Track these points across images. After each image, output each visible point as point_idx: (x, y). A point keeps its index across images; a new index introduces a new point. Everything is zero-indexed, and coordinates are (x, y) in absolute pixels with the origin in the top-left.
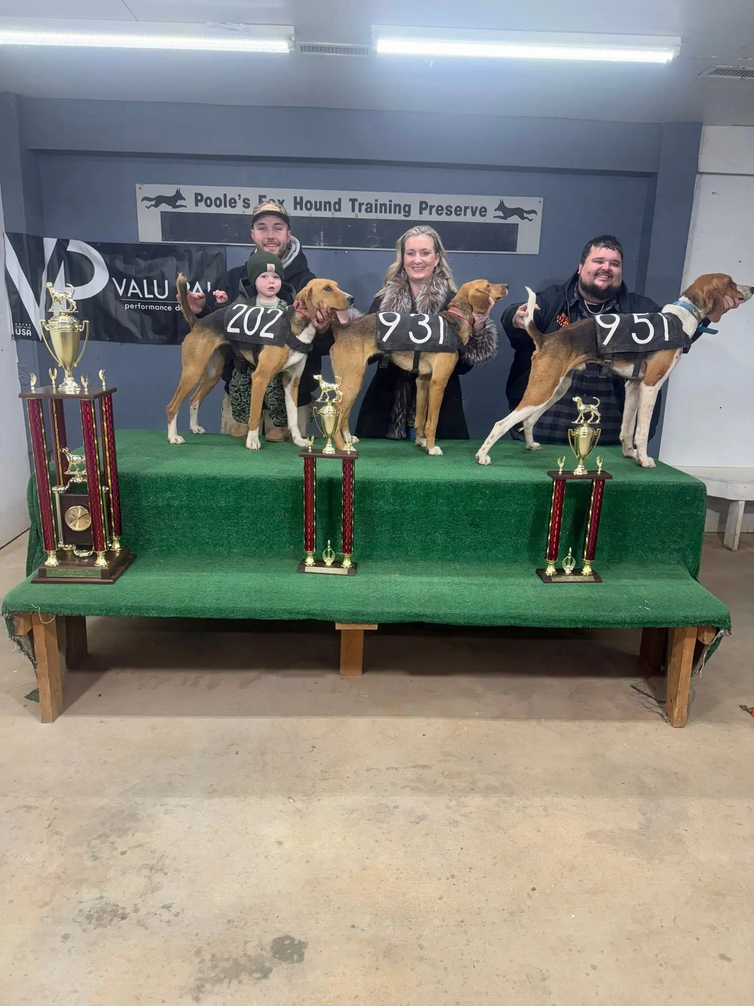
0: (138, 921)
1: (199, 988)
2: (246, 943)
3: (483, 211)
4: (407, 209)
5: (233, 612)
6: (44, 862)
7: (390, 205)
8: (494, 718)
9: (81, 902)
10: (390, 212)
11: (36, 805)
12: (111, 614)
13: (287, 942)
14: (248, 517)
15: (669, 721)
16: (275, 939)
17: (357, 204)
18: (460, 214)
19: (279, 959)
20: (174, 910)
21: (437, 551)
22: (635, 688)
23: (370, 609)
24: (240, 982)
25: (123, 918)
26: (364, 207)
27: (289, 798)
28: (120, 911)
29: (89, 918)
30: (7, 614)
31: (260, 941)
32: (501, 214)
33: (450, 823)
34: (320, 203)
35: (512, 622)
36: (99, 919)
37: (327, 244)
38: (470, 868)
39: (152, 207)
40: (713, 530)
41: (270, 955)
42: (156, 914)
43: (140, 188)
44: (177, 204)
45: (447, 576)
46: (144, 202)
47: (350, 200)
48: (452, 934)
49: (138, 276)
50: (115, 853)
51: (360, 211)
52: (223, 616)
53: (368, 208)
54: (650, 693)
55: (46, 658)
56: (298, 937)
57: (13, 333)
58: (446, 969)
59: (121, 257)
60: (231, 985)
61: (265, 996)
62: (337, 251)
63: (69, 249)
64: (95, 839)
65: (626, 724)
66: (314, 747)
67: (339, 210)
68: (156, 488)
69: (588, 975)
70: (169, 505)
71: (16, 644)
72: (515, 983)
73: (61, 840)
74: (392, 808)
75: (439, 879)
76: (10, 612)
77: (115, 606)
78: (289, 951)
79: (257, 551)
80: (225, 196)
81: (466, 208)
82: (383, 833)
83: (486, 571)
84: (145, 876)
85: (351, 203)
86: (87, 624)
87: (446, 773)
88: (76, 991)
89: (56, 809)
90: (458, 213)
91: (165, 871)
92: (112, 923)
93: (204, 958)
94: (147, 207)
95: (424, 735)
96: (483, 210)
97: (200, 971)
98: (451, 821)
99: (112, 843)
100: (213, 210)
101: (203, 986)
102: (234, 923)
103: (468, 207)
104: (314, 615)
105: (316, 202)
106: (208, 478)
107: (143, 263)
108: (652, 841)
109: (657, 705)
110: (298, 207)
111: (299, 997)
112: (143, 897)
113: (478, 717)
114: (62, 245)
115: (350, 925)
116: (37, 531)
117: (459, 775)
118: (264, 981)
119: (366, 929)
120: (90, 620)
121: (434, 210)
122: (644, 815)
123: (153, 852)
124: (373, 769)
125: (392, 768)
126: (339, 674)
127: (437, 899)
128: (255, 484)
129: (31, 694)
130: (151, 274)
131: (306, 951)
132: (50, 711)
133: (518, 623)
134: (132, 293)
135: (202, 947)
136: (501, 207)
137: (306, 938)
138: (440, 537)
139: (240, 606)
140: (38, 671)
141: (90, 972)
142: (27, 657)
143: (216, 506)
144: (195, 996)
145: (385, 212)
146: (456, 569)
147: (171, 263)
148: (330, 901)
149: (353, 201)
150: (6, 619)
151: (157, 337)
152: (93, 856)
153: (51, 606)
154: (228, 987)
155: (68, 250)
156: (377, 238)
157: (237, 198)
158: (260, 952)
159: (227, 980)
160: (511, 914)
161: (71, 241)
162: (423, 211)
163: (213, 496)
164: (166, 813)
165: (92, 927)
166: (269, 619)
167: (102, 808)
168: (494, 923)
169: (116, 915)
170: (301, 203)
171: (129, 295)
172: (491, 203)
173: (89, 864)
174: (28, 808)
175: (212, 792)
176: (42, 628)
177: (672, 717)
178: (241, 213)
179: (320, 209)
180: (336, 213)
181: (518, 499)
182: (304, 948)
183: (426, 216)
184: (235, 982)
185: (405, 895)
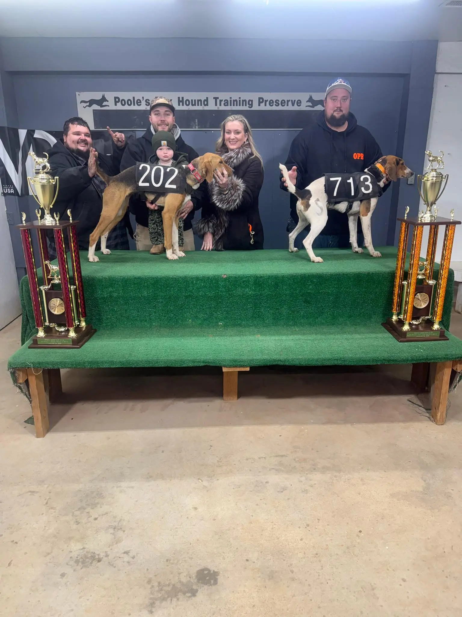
0: (109, 563)
1: (152, 605)
2: (179, 574)
3: (299, 103)
4: (250, 103)
5: (157, 362)
6: (45, 527)
7: (240, 101)
8: (324, 424)
9: (71, 552)
10: (240, 105)
11: (37, 490)
12: (79, 367)
13: (206, 572)
14: (162, 302)
15: (434, 421)
16: (197, 571)
17: (218, 101)
19: (202, 583)
20: (131, 554)
21: (283, 319)
22: (410, 401)
23: (245, 358)
24: (178, 599)
25: (99, 561)
26: (223, 103)
27: (199, 479)
28: (97, 557)
29: (77, 562)
30: (11, 370)
31: (189, 572)
32: (310, 104)
33: (303, 491)
34: (195, 100)
35: (336, 363)
36: (83, 562)
37: (200, 127)
38: (319, 520)
39: (87, 107)
41: (196, 581)
42: (120, 558)
43: (79, 95)
44: (103, 104)
45: (291, 335)
46: (83, 103)
47: (214, 98)
48: (311, 562)
50: (91, 519)
51: (220, 105)
52: (151, 365)
53: (226, 103)
54: (421, 404)
55: (37, 396)
56: (213, 568)
57: (2, 192)
58: (309, 585)
60: (172, 602)
61: (195, 608)
62: (206, 132)
63: (36, 136)
64: (77, 511)
65: (408, 424)
66: (211, 446)
67: (207, 105)
68: (102, 285)
69: (401, 585)
70: (111, 297)
71: (18, 388)
72: (355, 592)
73: (55, 512)
74: (265, 483)
75: (299, 527)
76: (13, 368)
77: (81, 362)
78: (208, 578)
79: (168, 324)
80: (134, 98)
81: (288, 101)
82: (261, 500)
83: (315, 331)
84: (111, 534)
85: (214, 100)
86: (61, 374)
87: (297, 459)
88: (72, 610)
89: (50, 493)
90: (283, 104)
91: (123, 529)
92: (92, 565)
93: (154, 585)
94: (84, 107)
95: (280, 436)
97: (152, 593)
98: (303, 490)
99: (88, 513)
100: (126, 107)
101: (154, 603)
102: (171, 561)
103: (290, 101)
104: (209, 362)
105: (192, 100)
106: (135, 278)
108: (432, 498)
109: (425, 411)
110: (181, 103)
111: (217, 607)
112: (111, 548)
113: (313, 423)
114: (30, 133)
115: (245, 559)
116: (27, 316)
117: (305, 460)
118: (193, 598)
119: (256, 561)
120: (63, 371)
121: (268, 103)
122: (425, 481)
123: (115, 517)
124: (250, 459)
125: (262, 457)
126: (223, 399)
127: (299, 540)
128: (165, 281)
129: (28, 419)
131: (218, 577)
132: (41, 429)
133: (339, 363)
135: (151, 578)
136: (311, 100)
137: (218, 569)
138: (284, 310)
139: (161, 359)
140: (32, 405)
141: (80, 598)
142: (25, 396)
143: (141, 296)
144: (149, 609)
145: (237, 105)
146: (296, 330)
147: (101, 143)
148: (231, 545)
149: (216, 99)
150: (11, 373)
152: (76, 522)
153: (39, 363)
155: (34, 137)
157: (141, 99)
158: (189, 579)
159: (170, 599)
160: (348, 548)
161: (36, 131)
162: (261, 104)
163: (139, 289)
164: (121, 492)
165: (80, 568)
166: (180, 366)
167: (80, 491)
168: (337, 554)
169: (94, 560)
170: (182, 101)
172: (304, 97)
173: (75, 526)
174: (33, 492)
175: (149, 477)
176: (34, 378)
177: (436, 418)
178: (144, 109)
179: (195, 105)
180: (205, 107)
181: (335, 284)
182: (217, 575)
183: (263, 107)
184: (175, 600)
185: (278, 539)
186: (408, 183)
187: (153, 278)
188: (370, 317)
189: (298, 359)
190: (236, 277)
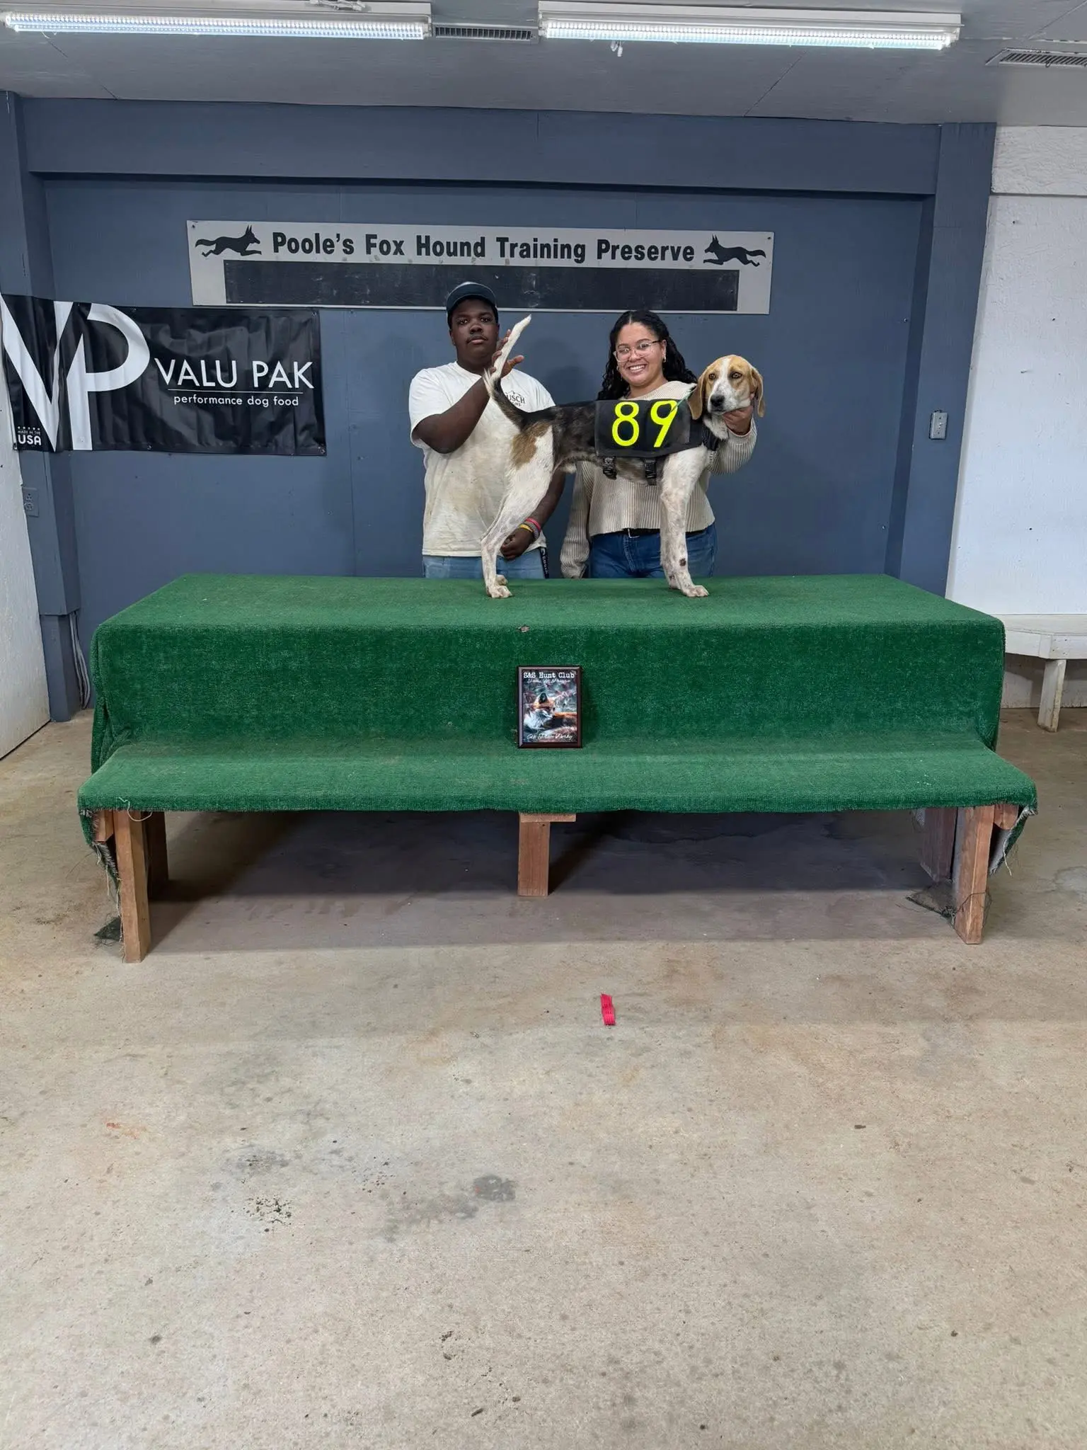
0: (304, 1168)
1: (393, 1229)
2: (441, 1184)
3: (689, 253)
4: (579, 251)
5: (387, 802)
7: (556, 246)
9: (227, 1151)
10: (556, 256)
11: (142, 1052)
12: (226, 808)
13: (492, 1182)
14: (392, 683)
15: (960, 937)
16: (475, 1180)
17: (507, 245)
18: (656, 258)
19: (486, 1198)
20: (346, 1155)
21: (647, 724)
22: (912, 900)
23: (566, 795)
24: (441, 1222)
25: (283, 1166)
26: (517, 250)
27: (472, 1033)
28: (278, 1159)
29: (240, 1166)
30: (84, 812)
31: (459, 1182)
32: (713, 256)
33: (681, 1054)
34: (455, 244)
35: (752, 806)
36: (253, 1167)
39: (211, 254)
40: (1023, 706)
41: (473, 1195)
42: (324, 1160)
43: (194, 227)
44: (247, 249)
45: (662, 754)
46: (199, 246)
47: (498, 239)
49: (193, 355)
50: (258, 1100)
51: (512, 255)
52: (373, 807)
53: (524, 251)
54: (934, 906)
55: (133, 872)
56: (504, 1176)
57: (15, 441)
59: (168, 327)
60: (431, 1225)
61: (474, 1232)
63: (92, 316)
64: (229, 1086)
65: (904, 942)
67: (482, 254)
68: (268, 645)
69: (861, 1201)
70: (285, 669)
71: (96, 853)
72: (774, 1212)
73: (185, 1088)
75: (673, 1113)
76: (87, 809)
77: (230, 797)
78: (496, 1190)
79: (404, 730)
80: (317, 236)
81: (664, 249)
82: (597, 1067)
83: (713, 747)
84: (302, 1123)
85: (499, 243)
87: (671, 1001)
88: (242, 1238)
89: (170, 1056)
90: (653, 256)
91: (327, 1116)
92: (271, 1171)
93: (393, 1200)
94: (203, 254)
96: (689, 251)
97: (390, 1212)
98: (682, 1052)
99: (252, 1089)
100: (300, 257)
101: (395, 1227)
102: (424, 1165)
103: (667, 248)
104: (492, 802)
105: (448, 244)
106: (337, 631)
107: (199, 337)
108: (938, 1067)
109: (941, 918)
110: (424, 250)
111: (515, 1233)
112: (304, 1144)
113: (708, 939)
114: (80, 311)
115: (567, 1162)
118: (470, 1220)
119: (588, 1165)
121: (618, 252)
122: (928, 1040)
123: (306, 1097)
126: (517, 895)
127: (672, 1132)
128: (400, 637)
129: (103, 930)
130: (211, 352)
131: (516, 1190)
132: (136, 945)
133: (759, 807)
134: (184, 380)
136: (714, 246)
137: (515, 1178)
138: (650, 705)
139: (395, 795)
140: (120, 892)
142: (107, 869)
143: (349, 668)
144: (388, 1236)
146: (673, 746)
147: (239, 334)
148: (540, 1139)
149: (502, 241)
150: (84, 819)
151: (221, 443)
152: (231, 1104)
153: (144, 799)
154: (428, 1226)
155: (89, 318)
156: (537, 293)
157: (334, 239)
158: (460, 1192)
159: (426, 1220)
161: (93, 306)
162: (603, 255)
163: (345, 655)
164: (315, 1055)
166: (434, 810)
167: (230, 1054)
169: (273, 1163)
170: (427, 245)
171: (180, 383)
172: (699, 240)
173: (228, 1112)
174: (134, 1057)
175: (370, 1031)
176: (127, 833)
177: (964, 930)
178: (340, 261)
179: (455, 254)
180: (478, 259)
181: (755, 649)
182: (512, 1186)
183: (607, 262)
184: (434, 1222)
185: (632, 1130)
186: (932, 436)
187: (373, 632)
188: (830, 721)
189: (675, 799)
190: (548, 632)
